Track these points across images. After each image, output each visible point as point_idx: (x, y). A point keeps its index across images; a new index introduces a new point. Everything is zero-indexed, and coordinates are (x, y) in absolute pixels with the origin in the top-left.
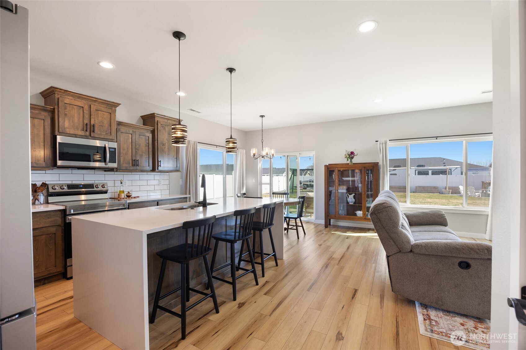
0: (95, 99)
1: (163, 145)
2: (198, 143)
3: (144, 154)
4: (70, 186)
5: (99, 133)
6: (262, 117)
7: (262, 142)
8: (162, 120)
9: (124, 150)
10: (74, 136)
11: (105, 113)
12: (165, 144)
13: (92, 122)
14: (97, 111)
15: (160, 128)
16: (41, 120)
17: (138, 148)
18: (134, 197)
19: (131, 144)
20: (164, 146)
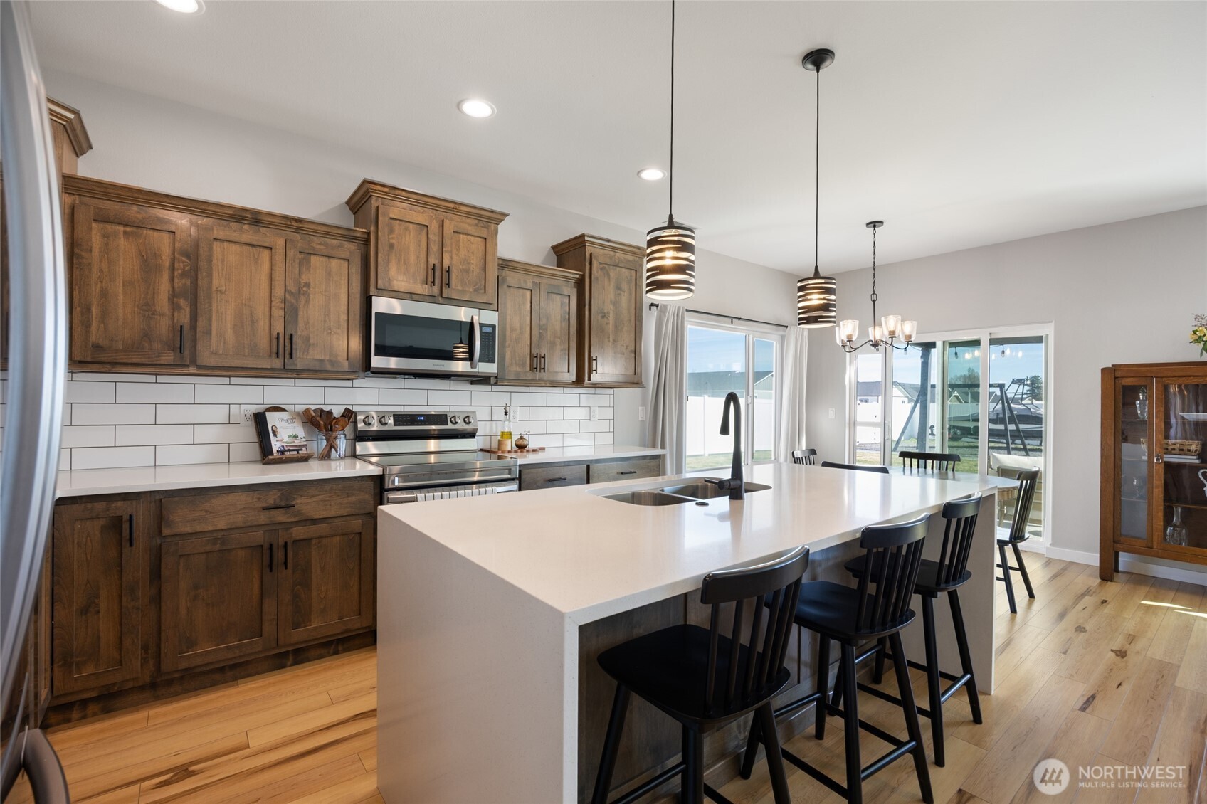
0: (452, 205)
1: (603, 317)
2: (687, 310)
3: (558, 341)
4: (399, 418)
5: (460, 288)
6: (874, 227)
7: (874, 301)
8: (602, 251)
9: (513, 330)
10: (408, 296)
11: (472, 238)
12: (608, 313)
13: (446, 263)
14: (456, 234)
15: (597, 272)
16: (343, 262)
17: (544, 325)
18: (534, 451)
19: (529, 315)
20: (606, 319)
